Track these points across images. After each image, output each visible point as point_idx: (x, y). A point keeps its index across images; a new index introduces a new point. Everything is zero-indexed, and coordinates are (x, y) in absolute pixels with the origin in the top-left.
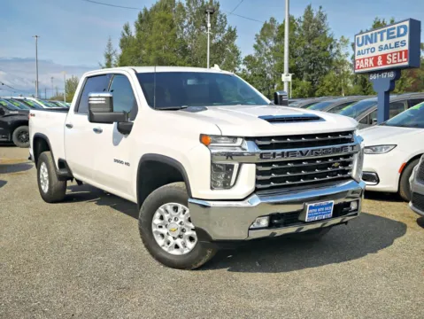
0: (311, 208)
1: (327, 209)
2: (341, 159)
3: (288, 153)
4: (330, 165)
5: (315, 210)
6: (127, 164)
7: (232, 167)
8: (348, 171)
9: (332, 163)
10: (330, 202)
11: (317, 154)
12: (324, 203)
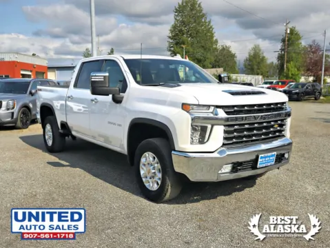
0: (262, 157)
1: (271, 158)
2: (279, 122)
3: (246, 117)
4: (272, 126)
5: (264, 159)
6: (120, 125)
7: (206, 127)
8: (283, 131)
9: (273, 125)
10: (273, 153)
11: (265, 119)
12: (269, 154)
